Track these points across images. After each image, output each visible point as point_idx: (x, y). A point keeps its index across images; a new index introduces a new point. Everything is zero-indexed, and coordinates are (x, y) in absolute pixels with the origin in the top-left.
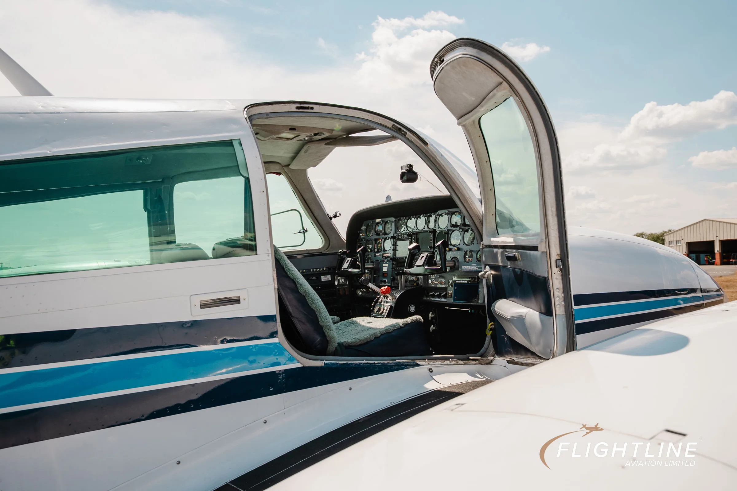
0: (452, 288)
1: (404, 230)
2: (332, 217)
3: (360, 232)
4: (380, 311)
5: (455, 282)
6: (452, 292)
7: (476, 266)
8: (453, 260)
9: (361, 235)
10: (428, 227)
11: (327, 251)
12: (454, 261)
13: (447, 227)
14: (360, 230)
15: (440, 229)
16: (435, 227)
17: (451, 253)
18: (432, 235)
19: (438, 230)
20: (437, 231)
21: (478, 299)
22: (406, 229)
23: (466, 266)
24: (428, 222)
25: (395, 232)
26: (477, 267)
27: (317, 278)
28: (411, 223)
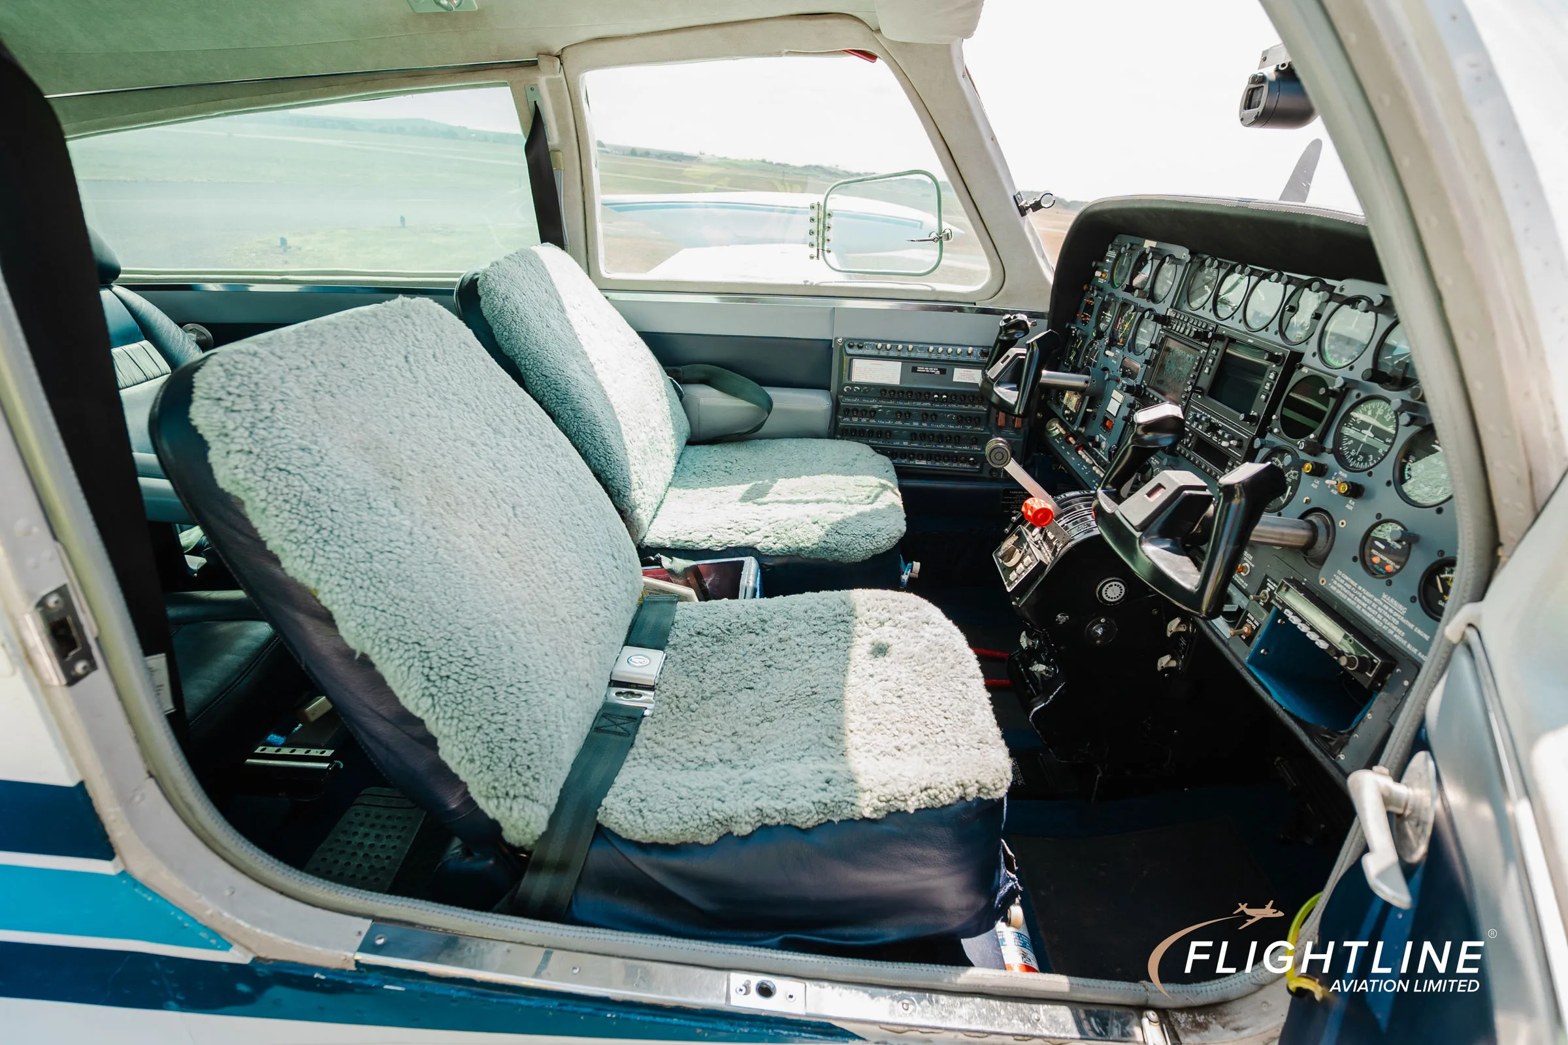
0: (1265, 613)
1: (1203, 306)
2: (1027, 208)
3: (1099, 264)
4: (1009, 560)
5: (1280, 608)
6: (1258, 628)
7: (1402, 619)
8: (1312, 518)
9: (1098, 274)
10: (1282, 332)
11: (991, 304)
12: (1313, 528)
13: (1351, 368)
14: (1102, 258)
15: (1316, 362)
16: (1306, 341)
17: (1316, 483)
18: (1276, 375)
19: (1311, 363)
20: (1302, 366)
21: (1342, 745)
22: (1209, 305)
23: (1355, 584)
24: (1290, 307)
25: (1176, 307)
26: (1401, 626)
27: (943, 371)
28: (1235, 286)
